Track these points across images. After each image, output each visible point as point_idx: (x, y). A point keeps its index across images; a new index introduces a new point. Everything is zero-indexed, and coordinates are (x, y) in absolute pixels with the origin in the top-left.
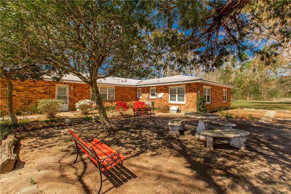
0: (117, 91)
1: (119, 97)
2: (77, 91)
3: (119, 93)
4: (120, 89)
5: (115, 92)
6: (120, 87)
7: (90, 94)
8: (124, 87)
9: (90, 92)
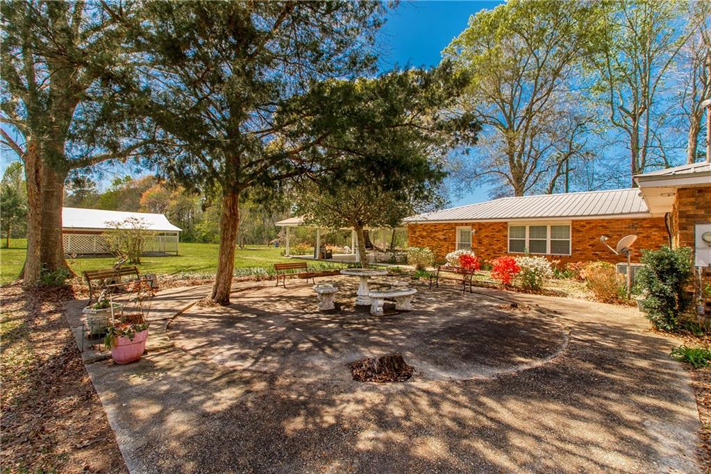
0: (579, 231)
1: (585, 249)
2: (483, 235)
3: (585, 237)
4: (588, 226)
5: (572, 237)
6: (589, 222)
7: (506, 241)
8: (603, 220)
9: (507, 236)
